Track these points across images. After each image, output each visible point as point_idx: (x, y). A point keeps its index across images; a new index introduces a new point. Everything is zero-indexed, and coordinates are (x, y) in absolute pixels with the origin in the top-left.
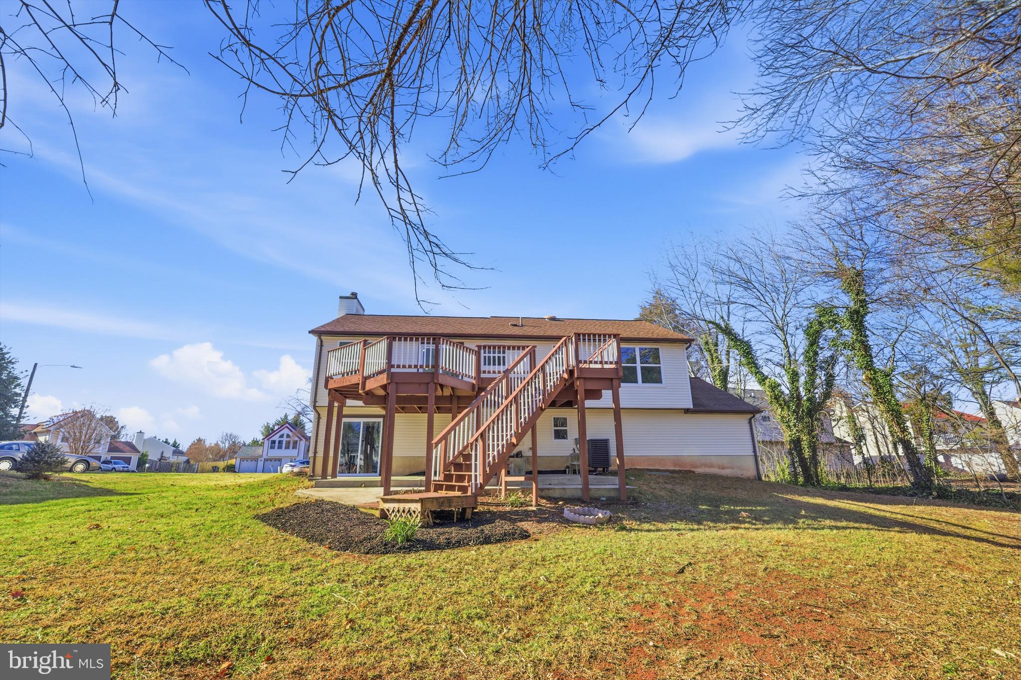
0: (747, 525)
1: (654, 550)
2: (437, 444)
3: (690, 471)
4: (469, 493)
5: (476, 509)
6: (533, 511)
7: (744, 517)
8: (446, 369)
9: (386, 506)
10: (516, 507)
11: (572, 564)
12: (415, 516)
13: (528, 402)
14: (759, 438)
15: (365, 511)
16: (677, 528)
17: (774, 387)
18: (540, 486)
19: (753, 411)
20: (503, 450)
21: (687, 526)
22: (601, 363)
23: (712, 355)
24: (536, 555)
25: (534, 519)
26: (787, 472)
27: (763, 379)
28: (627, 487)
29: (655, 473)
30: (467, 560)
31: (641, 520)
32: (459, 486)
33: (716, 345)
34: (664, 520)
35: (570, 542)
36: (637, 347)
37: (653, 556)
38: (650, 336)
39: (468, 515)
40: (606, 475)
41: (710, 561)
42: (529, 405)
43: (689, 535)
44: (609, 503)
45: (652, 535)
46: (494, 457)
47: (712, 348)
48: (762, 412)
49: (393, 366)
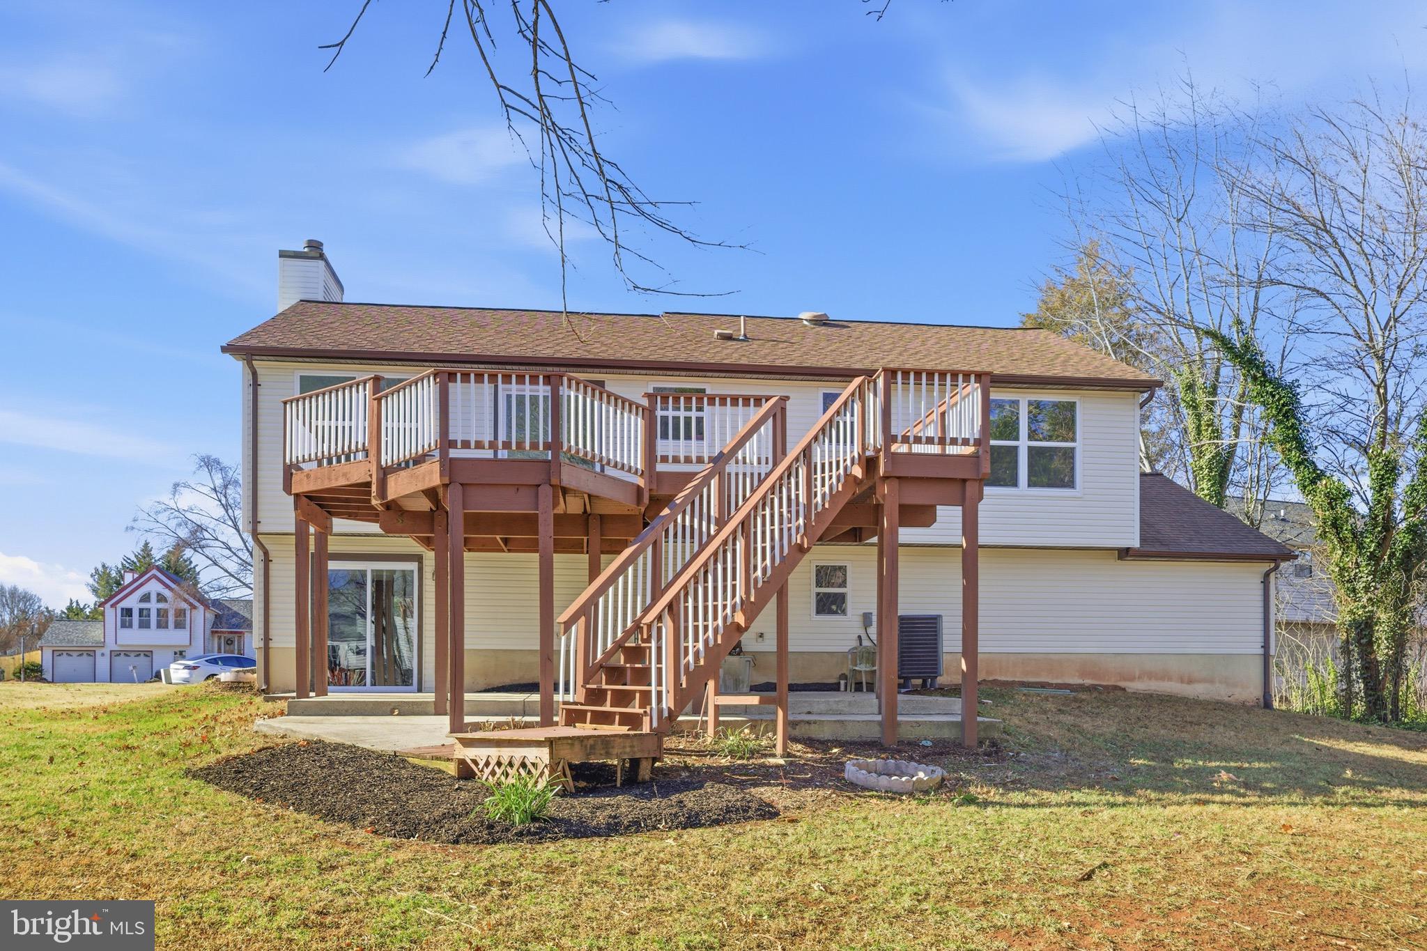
0: (1227, 797)
1: (1035, 840)
2: (568, 625)
3: (1116, 688)
4: (646, 729)
5: (660, 759)
6: (778, 767)
7: (1222, 783)
8: (578, 451)
9: (469, 754)
10: (741, 758)
11: (873, 864)
12: (536, 773)
13: (772, 531)
14: (1280, 614)
15: (423, 763)
16: (1083, 799)
17: (1337, 497)
18: (791, 718)
19: (1278, 555)
20: (716, 640)
21: (1103, 798)
22: (942, 441)
23: (1198, 417)
24: (798, 848)
25: (784, 781)
26: (1330, 693)
27: (1312, 477)
28: (979, 719)
29: (1040, 690)
30: (662, 855)
31: (1006, 786)
32: (621, 714)
33: (1214, 391)
34: (1055, 786)
35: (863, 825)
36: (1024, 399)
37: (1031, 851)
38: (1057, 371)
39: (645, 772)
40: (930, 694)
41: (1145, 860)
42: (772, 539)
43: (1106, 814)
44: (937, 752)
45: (1030, 813)
46: (697, 654)
47: (1202, 398)
48: (1296, 557)
49: (453, 444)
